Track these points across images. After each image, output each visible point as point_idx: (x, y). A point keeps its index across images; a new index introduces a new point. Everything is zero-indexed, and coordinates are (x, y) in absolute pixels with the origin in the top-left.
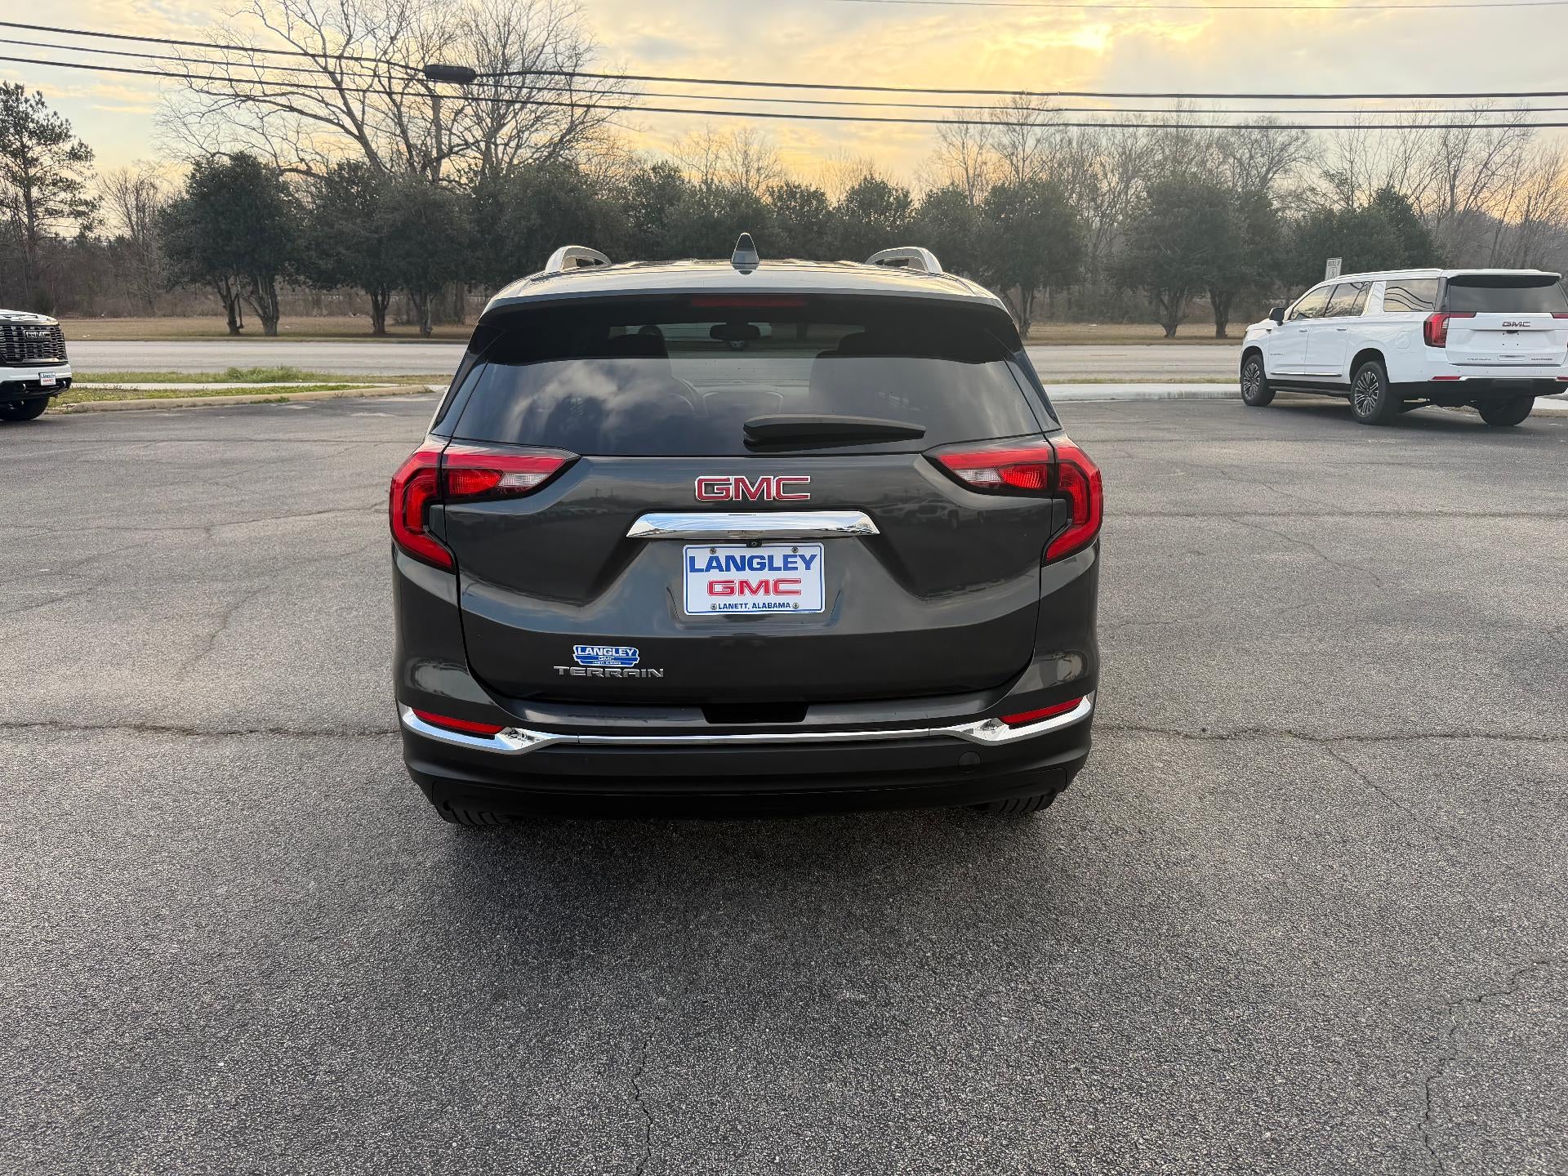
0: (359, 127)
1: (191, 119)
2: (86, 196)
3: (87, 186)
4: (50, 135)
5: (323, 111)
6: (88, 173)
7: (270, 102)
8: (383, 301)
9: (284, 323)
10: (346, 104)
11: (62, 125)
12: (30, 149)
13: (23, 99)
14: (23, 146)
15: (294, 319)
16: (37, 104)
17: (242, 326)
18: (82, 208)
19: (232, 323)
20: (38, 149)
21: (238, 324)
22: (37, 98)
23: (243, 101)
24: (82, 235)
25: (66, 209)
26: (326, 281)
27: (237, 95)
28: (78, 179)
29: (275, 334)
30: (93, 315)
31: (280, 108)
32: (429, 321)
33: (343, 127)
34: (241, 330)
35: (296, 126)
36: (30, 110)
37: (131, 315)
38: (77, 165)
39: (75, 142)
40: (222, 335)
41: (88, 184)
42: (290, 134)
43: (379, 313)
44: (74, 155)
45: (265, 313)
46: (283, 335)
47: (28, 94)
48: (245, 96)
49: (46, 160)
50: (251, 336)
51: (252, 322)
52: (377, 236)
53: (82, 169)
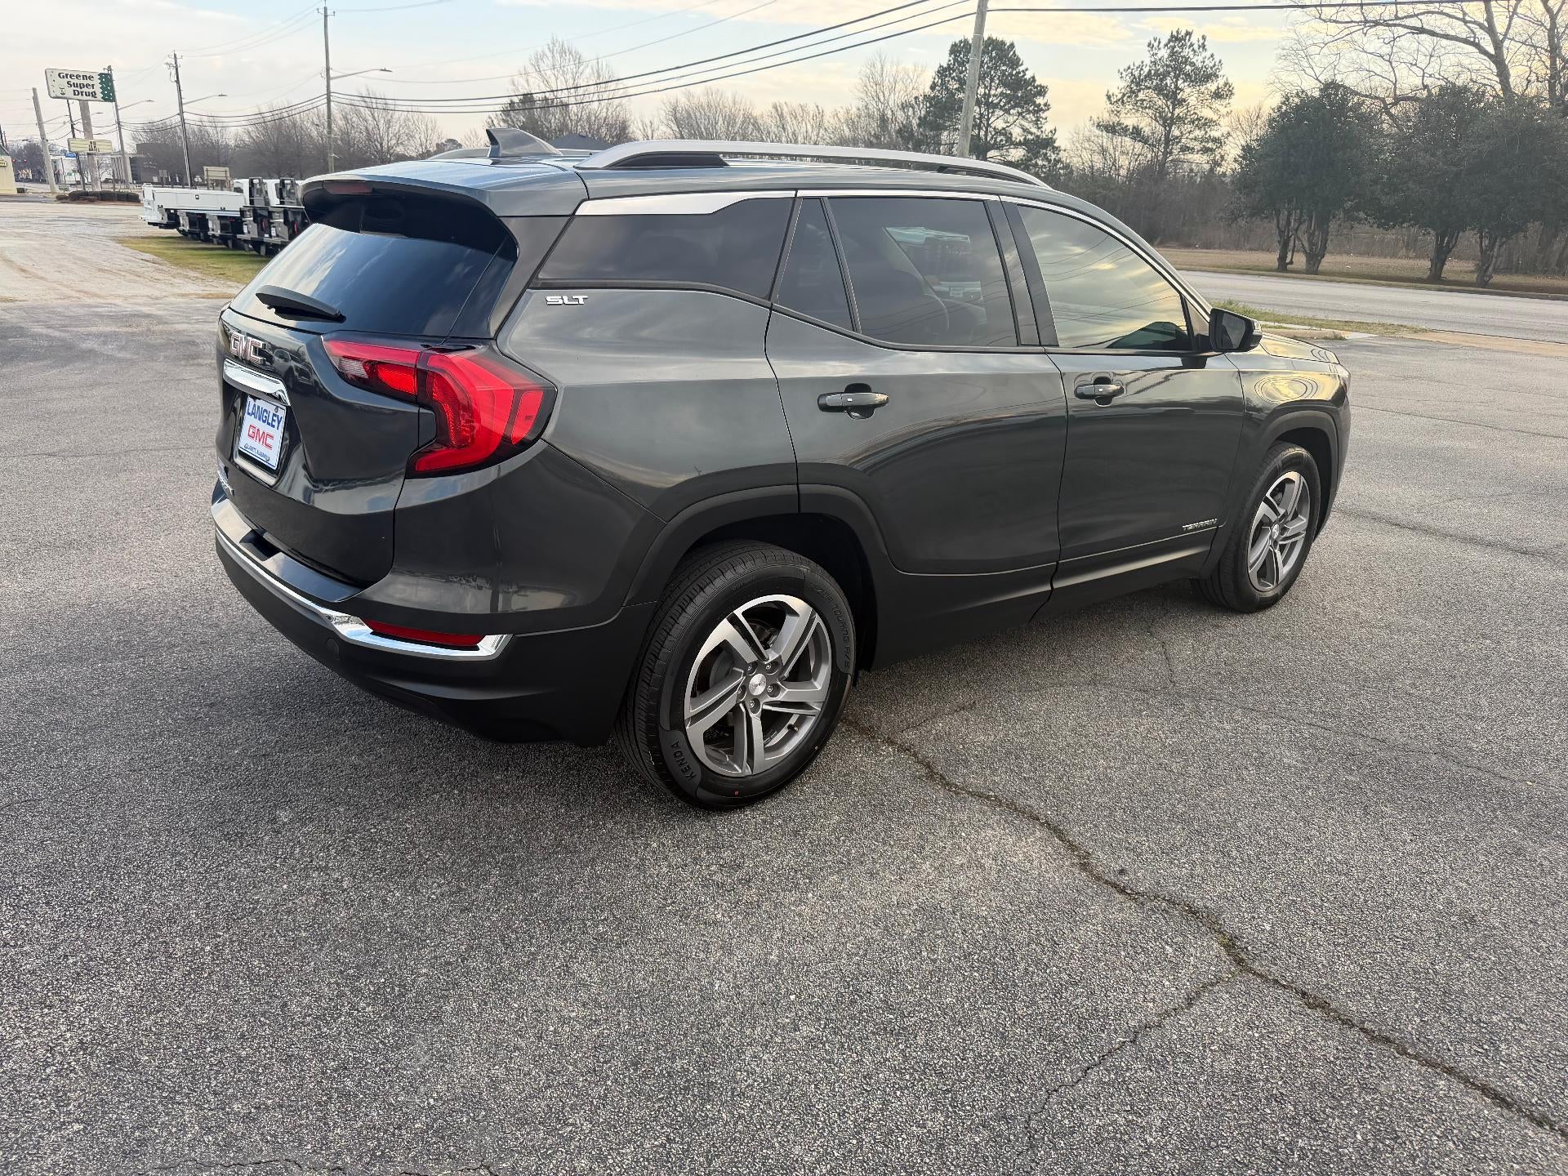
0: (1498, 45)
1: (1313, 50)
2: (1215, 134)
3: (1221, 123)
4: (1203, 76)
5: (1460, 30)
6: (1223, 111)
7: (1399, 25)
8: (1448, 243)
9: (1328, 261)
10: (1490, 19)
11: (1215, 65)
12: (1181, 90)
13: (1189, 44)
14: (1177, 87)
15: (1339, 258)
16: (1199, 47)
17: (1291, 263)
18: (1210, 145)
19: (1282, 258)
20: (1188, 90)
21: (1288, 260)
22: (1201, 41)
23: (1371, 27)
24: (1212, 170)
25: (1197, 146)
26: (1388, 218)
27: (1366, 21)
28: (1215, 118)
29: (1316, 273)
30: (1188, 246)
31: (1409, 31)
32: (1491, 269)
33: (1477, 45)
34: (1289, 266)
35: (1430, 50)
36: (1191, 54)
37: (1220, 248)
38: (1217, 104)
39: (1221, 82)
40: (1270, 270)
41: (1223, 122)
42: (1421, 58)
43: (1440, 257)
44: (1217, 95)
45: (1311, 250)
46: (1324, 273)
47: (1194, 39)
48: (1373, 22)
49: (1192, 101)
50: (1297, 274)
51: (1299, 260)
52: (1455, 169)
53: (1218, 107)
